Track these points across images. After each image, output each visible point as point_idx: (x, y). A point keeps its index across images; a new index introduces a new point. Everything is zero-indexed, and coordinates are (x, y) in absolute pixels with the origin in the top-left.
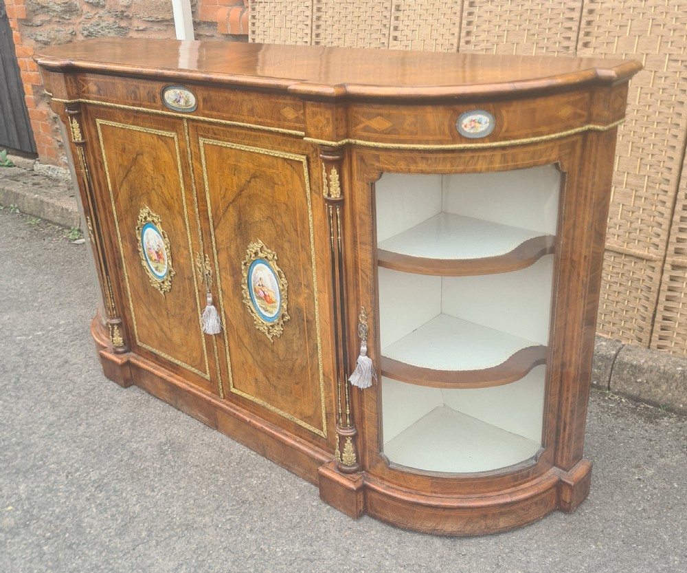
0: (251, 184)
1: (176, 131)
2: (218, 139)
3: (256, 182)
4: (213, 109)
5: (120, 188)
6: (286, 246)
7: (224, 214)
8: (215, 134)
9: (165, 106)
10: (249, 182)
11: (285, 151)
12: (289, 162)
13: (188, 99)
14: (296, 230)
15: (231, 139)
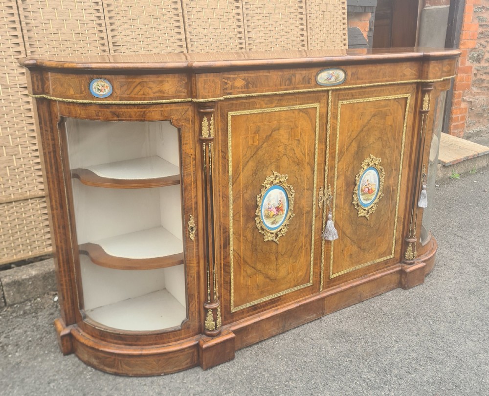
0: (371, 121)
1: (319, 102)
2: (354, 99)
3: (374, 119)
4: (358, 79)
5: (243, 168)
6: (387, 151)
7: (347, 149)
8: (353, 95)
9: (317, 84)
10: (370, 120)
11: (397, 94)
12: (397, 100)
13: (338, 76)
14: (395, 139)
15: (364, 96)
